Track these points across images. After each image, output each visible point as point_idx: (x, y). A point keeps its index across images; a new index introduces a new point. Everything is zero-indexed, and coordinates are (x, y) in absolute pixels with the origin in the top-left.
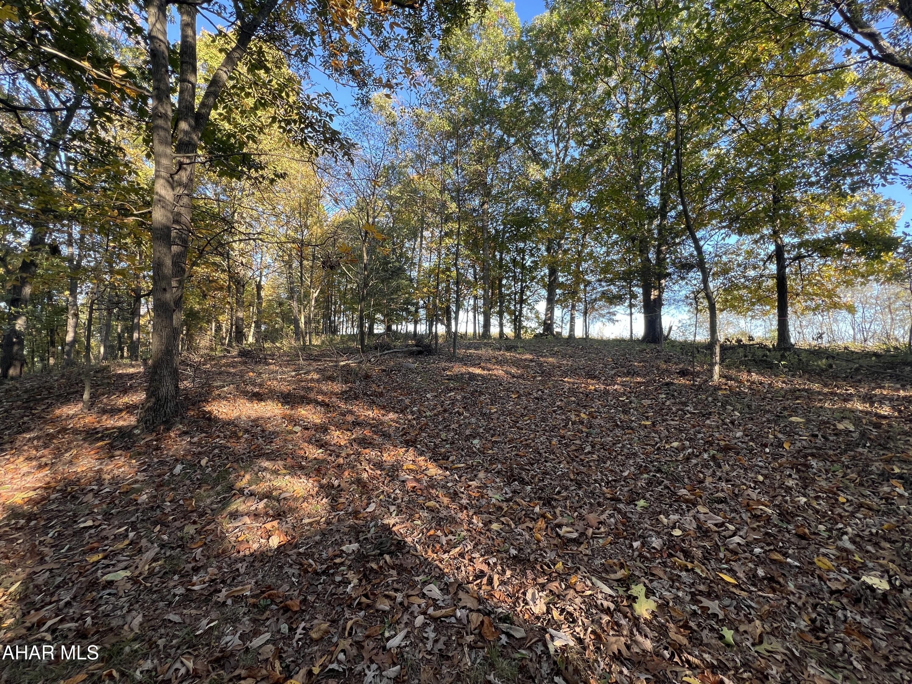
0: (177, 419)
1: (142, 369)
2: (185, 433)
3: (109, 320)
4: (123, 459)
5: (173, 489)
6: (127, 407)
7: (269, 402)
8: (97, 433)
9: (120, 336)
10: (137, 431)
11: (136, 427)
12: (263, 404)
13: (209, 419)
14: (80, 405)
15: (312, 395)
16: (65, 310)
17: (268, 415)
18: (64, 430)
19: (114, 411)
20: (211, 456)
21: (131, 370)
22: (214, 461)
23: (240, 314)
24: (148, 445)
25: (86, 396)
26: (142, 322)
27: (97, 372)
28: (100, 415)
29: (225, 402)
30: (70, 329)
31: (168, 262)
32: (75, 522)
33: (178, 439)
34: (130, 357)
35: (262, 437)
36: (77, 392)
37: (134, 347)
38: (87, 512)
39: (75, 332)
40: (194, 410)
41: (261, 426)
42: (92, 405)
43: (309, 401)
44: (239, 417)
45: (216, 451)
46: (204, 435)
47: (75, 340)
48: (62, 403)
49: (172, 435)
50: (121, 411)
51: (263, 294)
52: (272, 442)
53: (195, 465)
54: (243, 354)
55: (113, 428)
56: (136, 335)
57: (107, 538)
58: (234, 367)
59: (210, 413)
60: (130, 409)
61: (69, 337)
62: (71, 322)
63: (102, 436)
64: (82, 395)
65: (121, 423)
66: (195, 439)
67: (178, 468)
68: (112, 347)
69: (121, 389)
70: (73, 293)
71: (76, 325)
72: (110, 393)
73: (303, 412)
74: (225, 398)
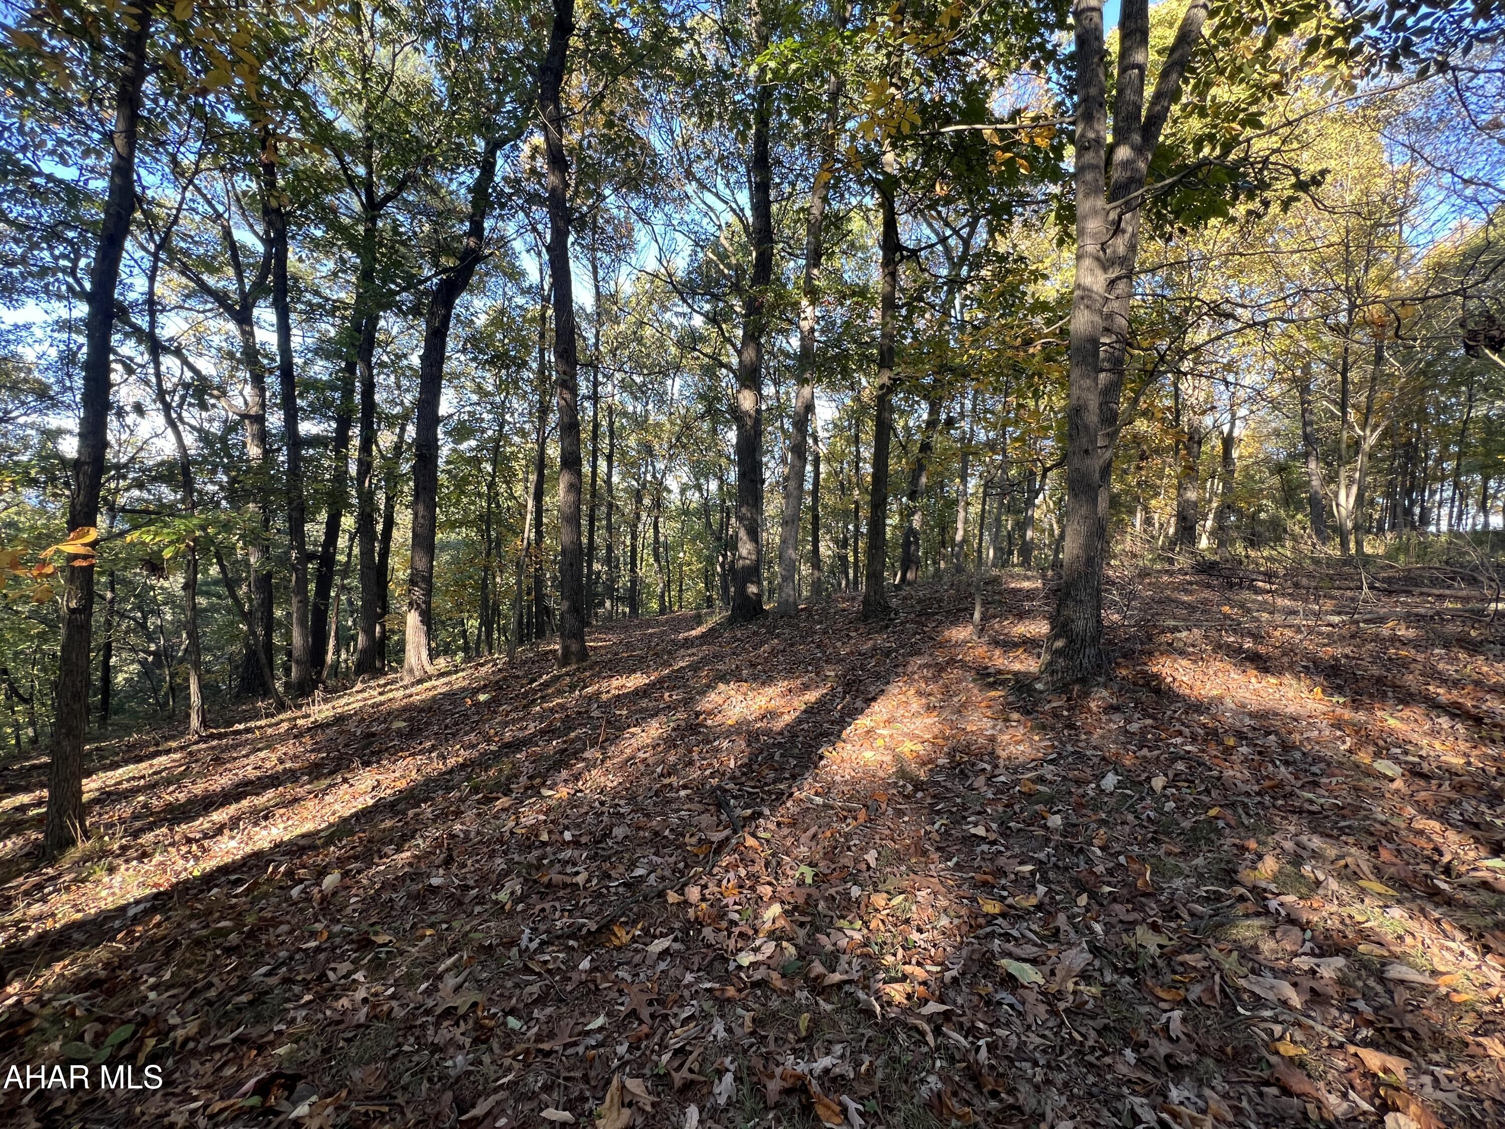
0: (1101, 680)
1: (1039, 584)
2: (1116, 709)
3: (1000, 514)
4: (1022, 730)
5: (1103, 822)
6: (1024, 643)
7: (1288, 678)
8: (989, 675)
9: (1010, 536)
10: (1039, 686)
11: (1037, 679)
12: (1273, 680)
13: (1157, 691)
14: (971, 628)
15: (1411, 680)
16: (956, 502)
17: (1291, 709)
18: (952, 662)
19: (1008, 645)
20: (1171, 774)
21: (1026, 585)
22: (1179, 789)
23: (1192, 495)
24: (1055, 713)
25: (977, 616)
26: (1036, 516)
27: (986, 584)
28: (992, 647)
29: (1185, 663)
30: (960, 525)
31: (1093, 402)
32: (965, 818)
33: (1104, 718)
34: (1021, 565)
35: (1287, 763)
36: (966, 609)
37: (1026, 550)
38: (978, 808)
39: (965, 531)
40: (1127, 667)
41: (1277, 733)
42: (982, 630)
43: (1406, 698)
44: (1220, 699)
45: (1180, 766)
46: (1149, 722)
47: (965, 541)
48: (952, 623)
49: (1093, 705)
50: (1016, 645)
51: (1235, 454)
52: (1316, 784)
53: (1141, 783)
54: (1205, 568)
55: (1009, 672)
56: (1029, 534)
57: (1005, 874)
58: (1186, 592)
59: (1157, 676)
60: (1029, 644)
61: (959, 537)
62: (961, 515)
63: (995, 682)
64: (972, 615)
65: (1017, 667)
66: (1134, 727)
67: (1110, 781)
68: (1001, 549)
69: (1015, 611)
70: (964, 481)
71: (966, 521)
72: (1002, 616)
73: (1392, 722)
74: (1182, 653)
